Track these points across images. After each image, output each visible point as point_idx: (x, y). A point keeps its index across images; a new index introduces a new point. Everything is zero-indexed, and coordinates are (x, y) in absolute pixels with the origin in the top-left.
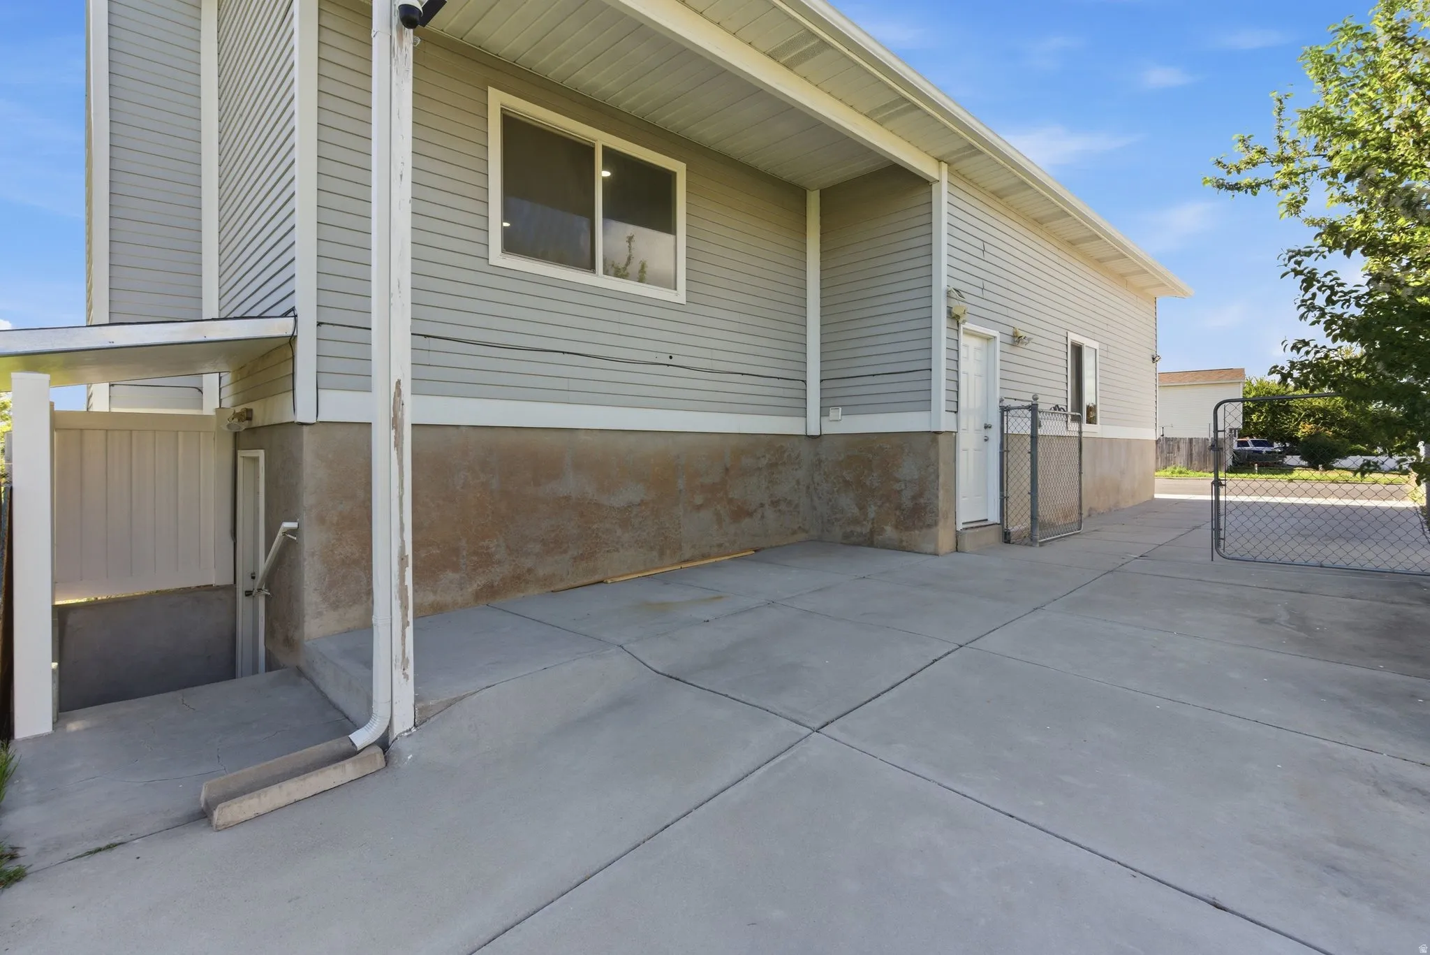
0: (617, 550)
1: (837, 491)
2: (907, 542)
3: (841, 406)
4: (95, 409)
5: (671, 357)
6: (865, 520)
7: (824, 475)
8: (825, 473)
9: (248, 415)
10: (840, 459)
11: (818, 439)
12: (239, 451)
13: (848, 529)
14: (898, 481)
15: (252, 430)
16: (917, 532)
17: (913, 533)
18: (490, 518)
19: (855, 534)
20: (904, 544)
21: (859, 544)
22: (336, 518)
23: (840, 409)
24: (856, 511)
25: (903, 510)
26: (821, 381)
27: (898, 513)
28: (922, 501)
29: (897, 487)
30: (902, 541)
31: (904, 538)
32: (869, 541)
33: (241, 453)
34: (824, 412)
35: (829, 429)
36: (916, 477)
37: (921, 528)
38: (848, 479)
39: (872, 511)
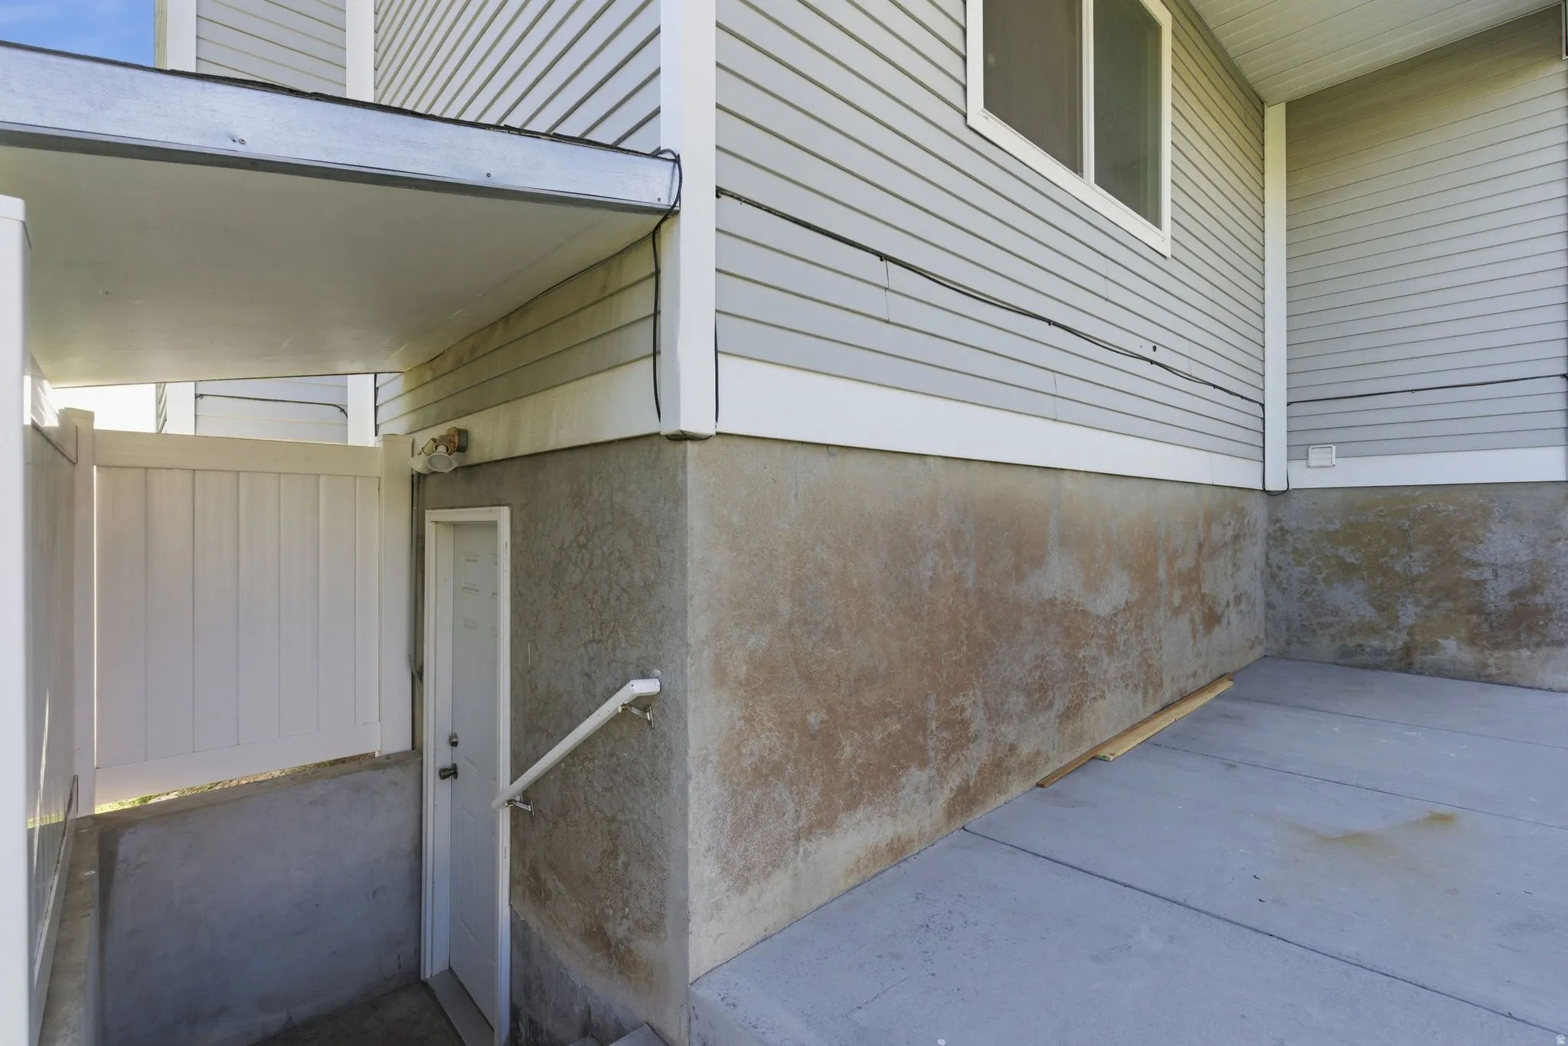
0: (1103, 697)
1: (1324, 580)
2: (1498, 668)
3: (1334, 443)
4: (170, 429)
5: (1155, 348)
6: (1390, 628)
7: (1293, 553)
8: (1295, 551)
9: (459, 442)
10: (1331, 528)
11: (1281, 498)
12: (426, 511)
13: (1351, 643)
14: (1476, 565)
15: (469, 470)
16: (1525, 653)
17: (1513, 653)
18: (964, 649)
19: (1368, 650)
20: (1493, 671)
21: (1377, 667)
22: (744, 669)
23: (1334, 447)
24: (1369, 612)
25: (1489, 614)
26: (1289, 404)
27: (1474, 618)
28: (1539, 599)
29: (1473, 574)
30: (1485, 666)
31: (1491, 661)
32: (1405, 662)
33: (431, 516)
34: (1297, 451)
35: (1305, 478)
36: (1524, 559)
37: (1538, 645)
38: (1351, 559)
39: (1409, 614)
